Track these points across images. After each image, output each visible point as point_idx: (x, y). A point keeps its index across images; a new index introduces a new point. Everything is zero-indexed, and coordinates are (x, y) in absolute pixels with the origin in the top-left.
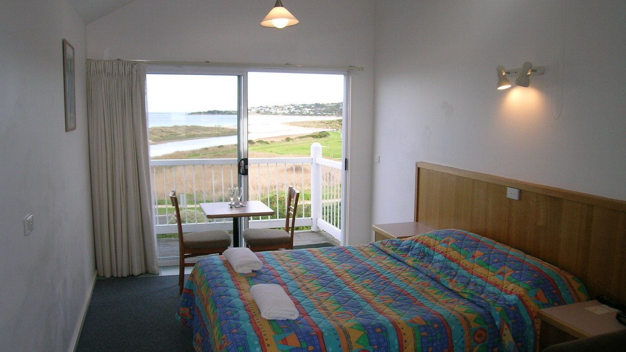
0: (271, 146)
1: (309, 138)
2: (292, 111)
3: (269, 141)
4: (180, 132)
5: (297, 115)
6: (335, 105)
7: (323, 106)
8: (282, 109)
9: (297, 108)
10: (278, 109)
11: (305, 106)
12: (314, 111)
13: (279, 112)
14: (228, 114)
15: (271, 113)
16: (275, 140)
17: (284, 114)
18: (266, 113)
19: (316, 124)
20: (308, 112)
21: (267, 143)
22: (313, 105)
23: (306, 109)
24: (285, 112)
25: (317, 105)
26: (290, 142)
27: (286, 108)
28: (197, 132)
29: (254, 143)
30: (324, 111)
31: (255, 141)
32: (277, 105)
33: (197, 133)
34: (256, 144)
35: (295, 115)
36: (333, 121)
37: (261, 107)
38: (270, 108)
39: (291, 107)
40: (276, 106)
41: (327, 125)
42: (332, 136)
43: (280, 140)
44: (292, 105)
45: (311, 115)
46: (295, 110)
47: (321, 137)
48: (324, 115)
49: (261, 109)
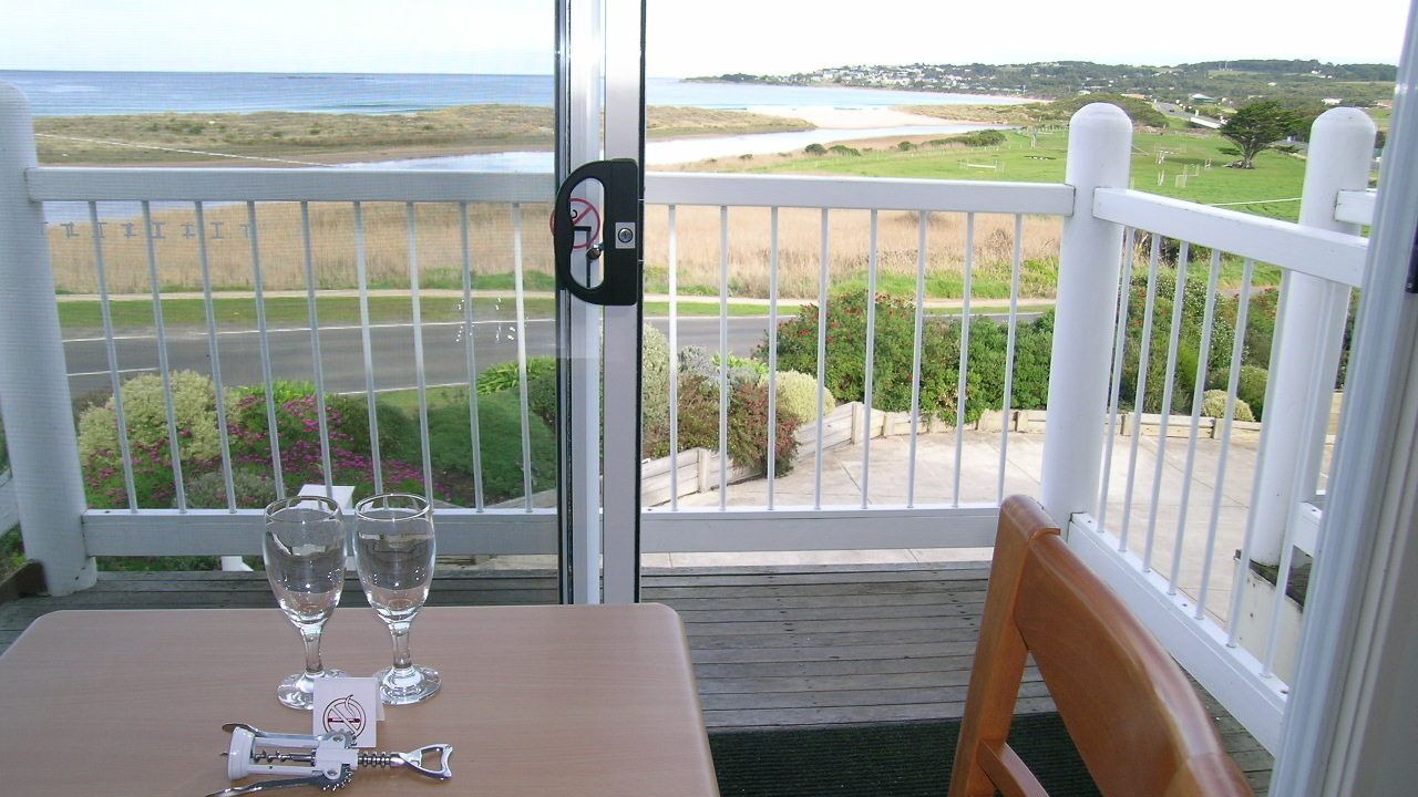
0: (864, 159)
1: (955, 145)
2: (916, 80)
3: (859, 148)
4: (656, 122)
5: (930, 90)
6: (1021, 68)
7: (991, 70)
8: (895, 77)
9: (930, 72)
10: (884, 75)
11: (948, 69)
12: (969, 83)
13: (886, 81)
14: (769, 83)
15: (868, 85)
16: (875, 146)
17: (899, 87)
18: (855, 84)
19: (971, 113)
20: (955, 83)
21: (855, 152)
22: (967, 67)
23: (951, 77)
24: (901, 81)
25: (978, 69)
26: (910, 154)
27: (905, 74)
28: (696, 121)
29: (826, 152)
30: (994, 83)
31: (826, 148)
32: (882, 64)
33: (693, 125)
34: (830, 153)
35: (923, 90)
36: (1014, 107)
37: (846, 68)
38: (867, 73)
39: (916, 70)
40: (880, 68)
41: (1001, 115)
42: (1009, 143)
43: (883, 147)
44: (919, 67)
45: (964, 92)
46: (924, 77)
47: (984, 143)
48: (993, 93)
49: (846, 75)
